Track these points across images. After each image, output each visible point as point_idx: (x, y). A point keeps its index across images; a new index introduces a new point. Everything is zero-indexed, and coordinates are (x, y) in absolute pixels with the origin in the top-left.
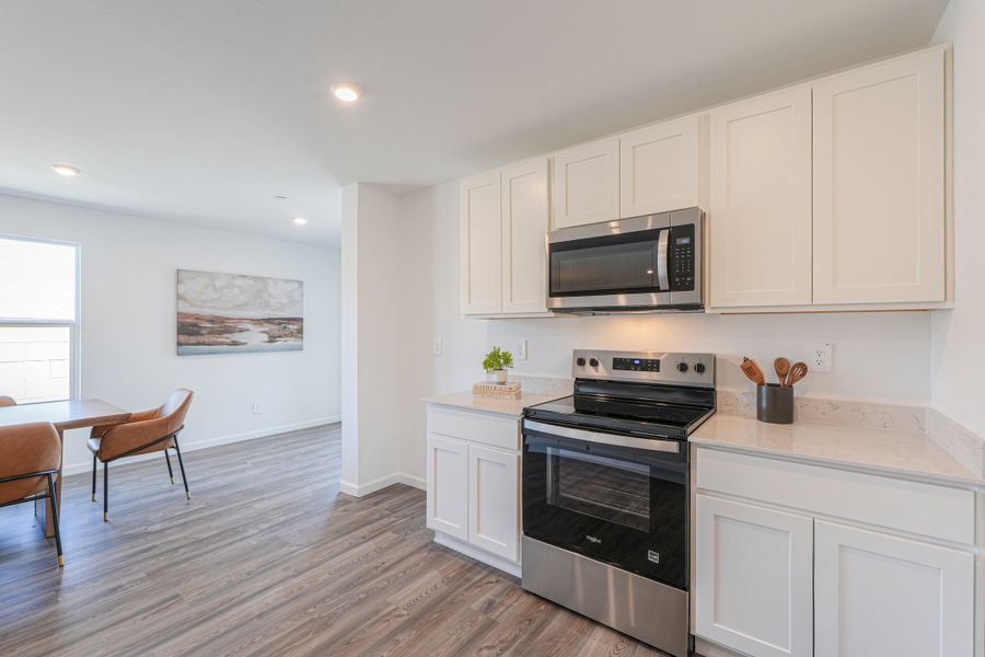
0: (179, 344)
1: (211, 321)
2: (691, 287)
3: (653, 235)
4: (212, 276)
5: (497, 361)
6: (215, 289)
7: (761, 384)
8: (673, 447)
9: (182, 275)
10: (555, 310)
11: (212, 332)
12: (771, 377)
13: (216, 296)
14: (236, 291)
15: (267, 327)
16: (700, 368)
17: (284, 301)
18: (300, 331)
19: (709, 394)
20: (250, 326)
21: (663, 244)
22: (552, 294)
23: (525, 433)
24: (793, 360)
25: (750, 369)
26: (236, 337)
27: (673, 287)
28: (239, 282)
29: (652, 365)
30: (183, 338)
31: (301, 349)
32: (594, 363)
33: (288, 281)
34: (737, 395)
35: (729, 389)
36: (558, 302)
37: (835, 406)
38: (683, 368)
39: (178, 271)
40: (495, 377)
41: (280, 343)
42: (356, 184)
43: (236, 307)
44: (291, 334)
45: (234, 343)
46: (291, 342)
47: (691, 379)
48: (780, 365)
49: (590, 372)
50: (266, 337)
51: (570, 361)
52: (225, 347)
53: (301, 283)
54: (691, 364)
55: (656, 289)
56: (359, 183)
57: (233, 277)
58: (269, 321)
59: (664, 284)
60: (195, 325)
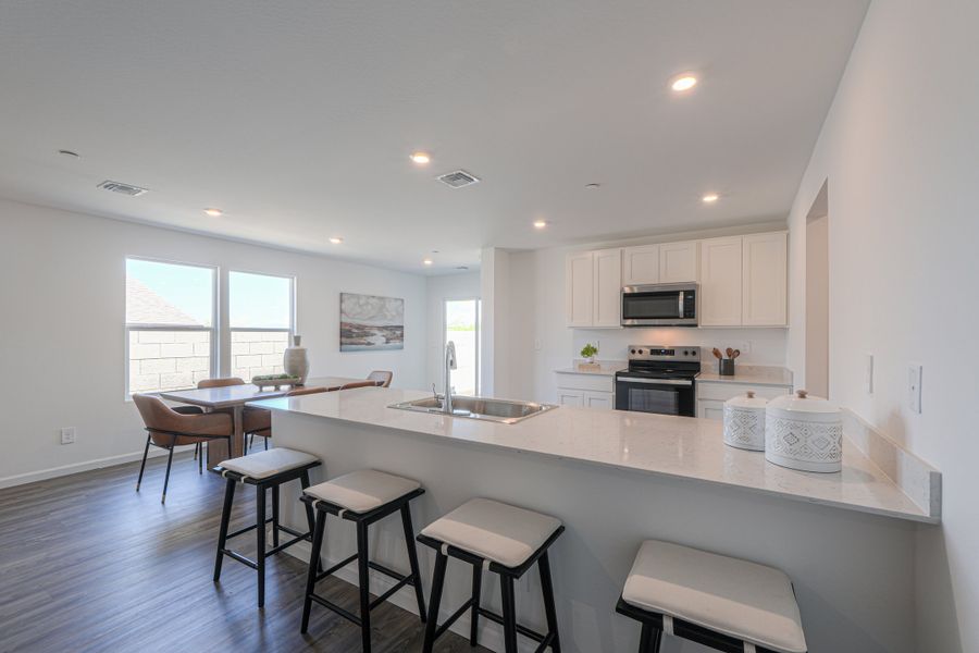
0: (341, 344)
1: (357, 328)
2: (693, 317)
3: (676, 294)
4: (358, 297)
5: (589, 351)
6: (360, 306)
7: (721, 359)
8: (689, 383)
9: (344, 296)
10: (625, 326)
11: (358, 336)
12: (725, 357)
13: (359, 310)
14: (370, 307)
15: (385, 332)
16: (694, 353)
17: (394, 313)
18: (402, 335)
19: (698, 364)
20: (376, 332)
21: (681, 296)
22: (625, 318)
23: (618, 383)
24: (734, 349)
25: (716, 353)
26: (370, 339)
27: (685, 317)
28: (372, 301)
29: (671, 352)
30: (344, 340)
31: (402, 348)
32: (640, 352)
33: (396, 299)
34: (710, 365)
35: (706, 363)
36: (629, 322)
37: (751, 368)
38: (686, 353)
39: (341, 294)
40: (588, 360)
41: (392, 344)
42: (493, 249)
43: (370, 318)
44: (397, 338)
45: (369, 344)
46: (398, 343)
47: (690, 358)
48: (729, 351)
49: (637, 357)
50: (384, 339)
51: (628, 352)
52: (364, 346)
53: (402, 300)
54: (690, 351)
55: (678, 317)
56: (496, 248)
57: (368, 297)
58: (386, 328)
59: (682, 315)
60: (350, 331)
